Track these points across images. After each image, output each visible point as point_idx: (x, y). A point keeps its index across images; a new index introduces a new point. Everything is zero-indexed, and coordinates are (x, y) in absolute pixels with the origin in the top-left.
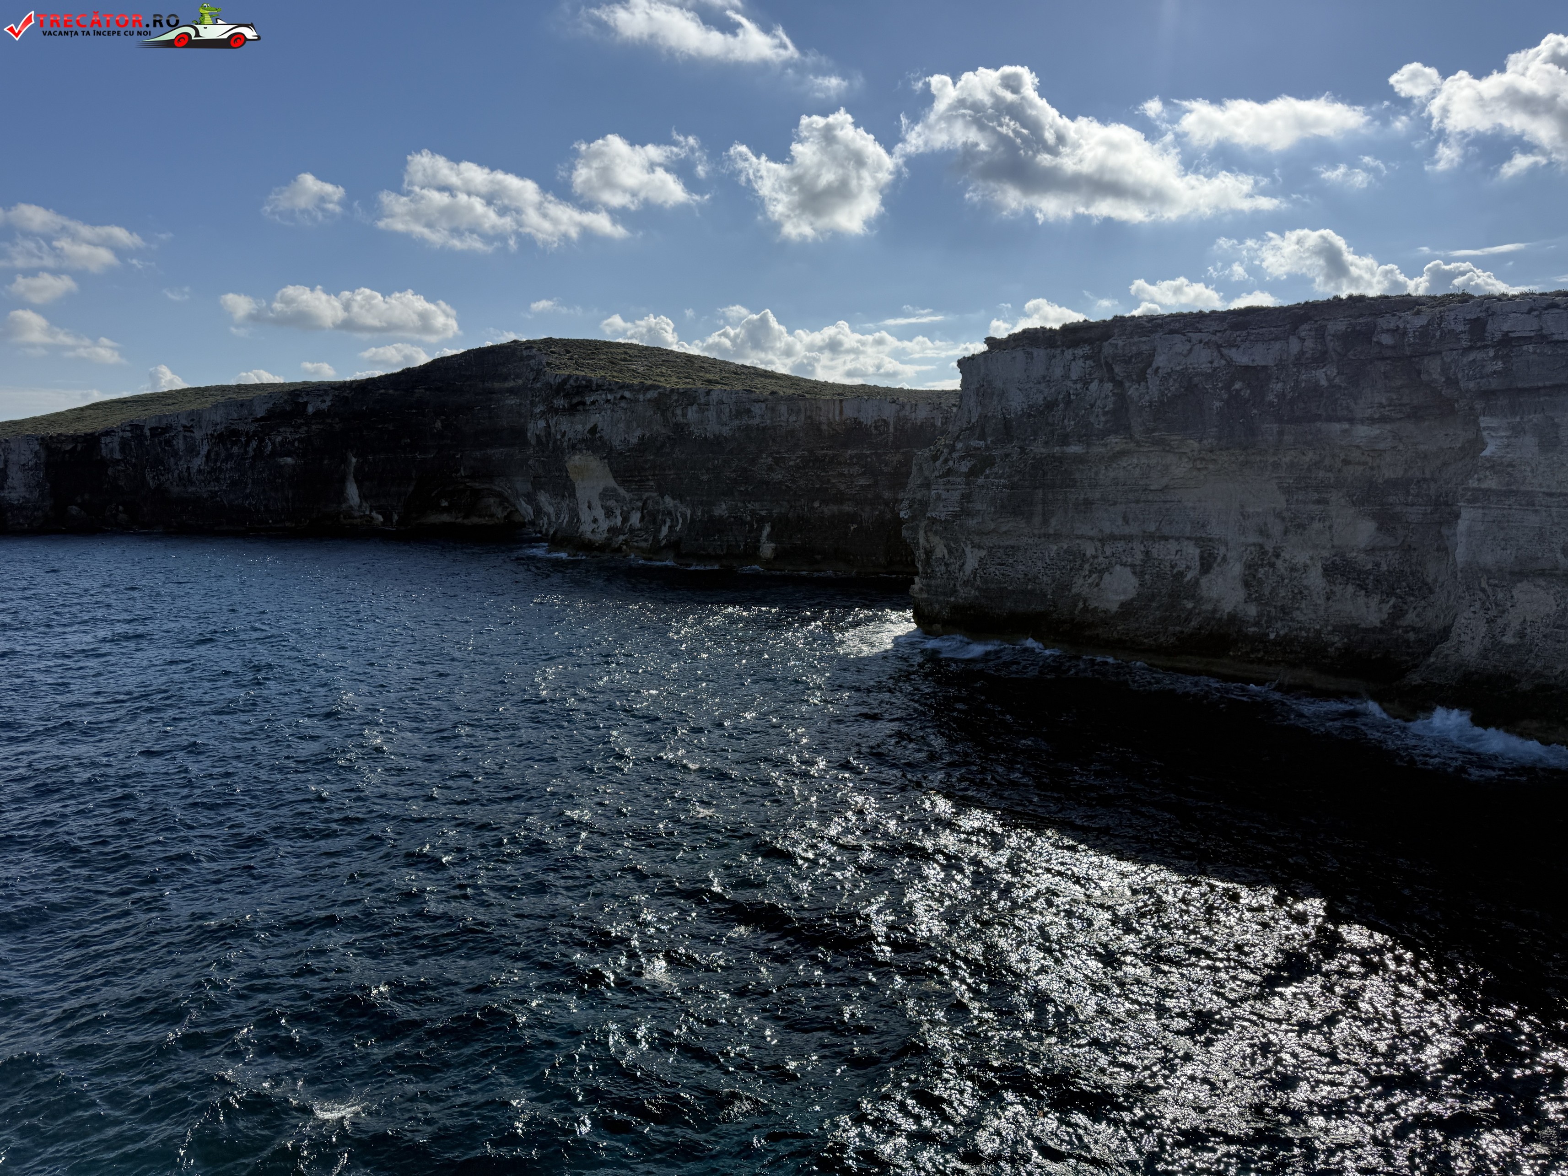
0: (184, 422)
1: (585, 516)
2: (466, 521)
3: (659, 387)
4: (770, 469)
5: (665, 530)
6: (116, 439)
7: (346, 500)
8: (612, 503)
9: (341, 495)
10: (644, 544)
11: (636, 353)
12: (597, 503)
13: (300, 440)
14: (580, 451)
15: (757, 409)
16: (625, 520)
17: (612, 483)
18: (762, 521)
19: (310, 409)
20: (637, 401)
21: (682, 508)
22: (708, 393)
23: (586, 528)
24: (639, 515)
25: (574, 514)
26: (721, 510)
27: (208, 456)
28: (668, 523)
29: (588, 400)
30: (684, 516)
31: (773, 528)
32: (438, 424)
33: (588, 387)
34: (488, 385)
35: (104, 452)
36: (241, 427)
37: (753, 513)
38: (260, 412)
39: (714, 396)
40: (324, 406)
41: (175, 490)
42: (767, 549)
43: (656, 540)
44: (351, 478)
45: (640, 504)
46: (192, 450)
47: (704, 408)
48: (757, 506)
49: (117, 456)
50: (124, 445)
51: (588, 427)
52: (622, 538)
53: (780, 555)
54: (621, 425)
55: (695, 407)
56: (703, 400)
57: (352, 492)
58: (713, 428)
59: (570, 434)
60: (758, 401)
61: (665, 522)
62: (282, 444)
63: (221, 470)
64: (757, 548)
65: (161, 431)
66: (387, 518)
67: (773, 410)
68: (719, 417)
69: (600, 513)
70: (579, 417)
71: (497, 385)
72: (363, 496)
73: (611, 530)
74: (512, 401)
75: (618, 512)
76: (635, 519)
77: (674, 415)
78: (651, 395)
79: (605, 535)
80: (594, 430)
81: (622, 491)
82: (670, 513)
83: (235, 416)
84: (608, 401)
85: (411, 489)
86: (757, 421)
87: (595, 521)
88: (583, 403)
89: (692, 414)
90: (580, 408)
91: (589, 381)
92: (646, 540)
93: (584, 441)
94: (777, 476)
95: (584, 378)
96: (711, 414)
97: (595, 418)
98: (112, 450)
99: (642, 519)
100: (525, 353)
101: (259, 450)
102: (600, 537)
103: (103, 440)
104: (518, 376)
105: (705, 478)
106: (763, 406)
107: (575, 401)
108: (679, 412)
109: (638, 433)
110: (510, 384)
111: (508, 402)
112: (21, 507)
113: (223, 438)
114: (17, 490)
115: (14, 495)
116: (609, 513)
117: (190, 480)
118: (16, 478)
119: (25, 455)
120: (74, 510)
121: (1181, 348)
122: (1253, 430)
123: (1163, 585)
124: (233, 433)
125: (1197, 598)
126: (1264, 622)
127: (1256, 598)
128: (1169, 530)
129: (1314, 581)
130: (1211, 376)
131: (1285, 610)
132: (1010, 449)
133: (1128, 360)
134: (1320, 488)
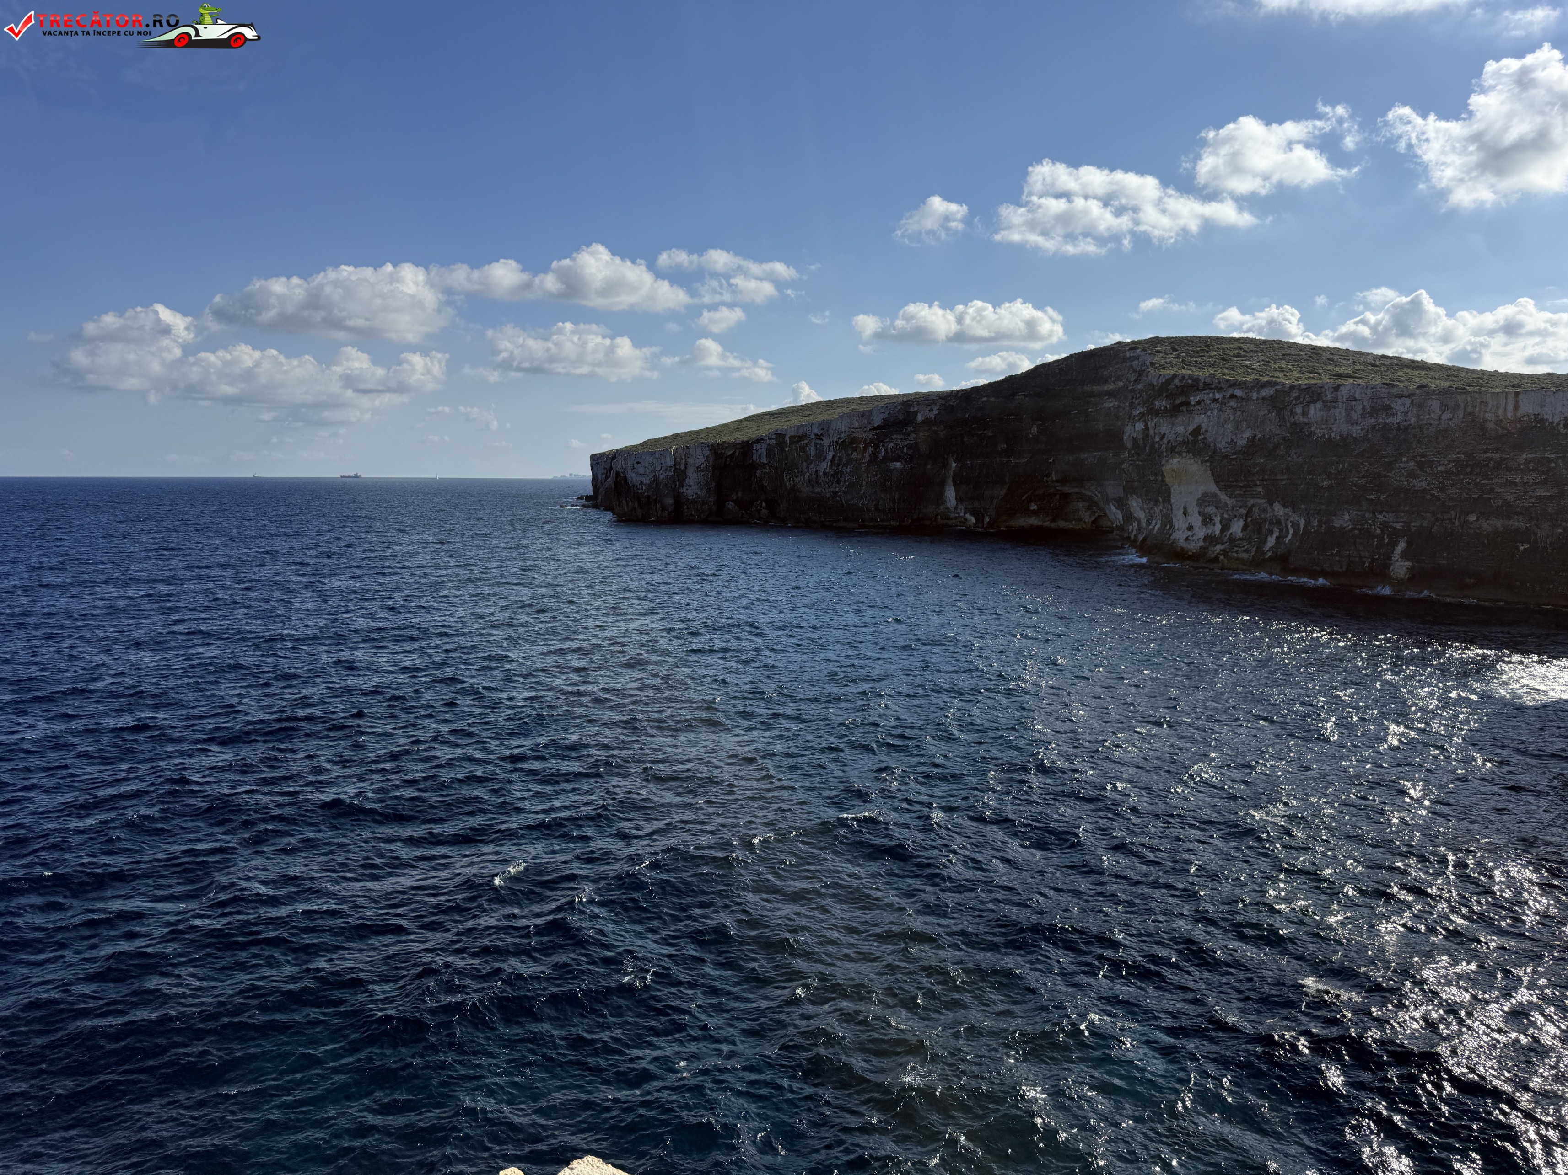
0: (816, 431)
1: (1179, 522)
2: (1053, 525)
3: (1276, 383)
4: (1412, 474)
5: (1271, 541)
6: (764, 446)
7: (944, 502)
8: (1211, 510)
9: (940, 499)
10: (1245, 556)
11: (1252, 348)
12: (1194, 510)
13: (909, 447)
14: (1180, 453)
15: (1399, 406)
16: (1225, 527)
17: (1213, 488)
18: (1395, 535)
19: (920, 418)
20: (1249, 399)
21: (1294, 517)
22: (1337, 388)
23: (1179, 536)
24: (1241, 523)
25: (1167, 520)
26: (1344, 520)
27: (832, 461)
28: (1276, 533)
29: (1193, 400)
30: (1295, 526)
31: (1409, 543)
32: (1035, 430)
33: (1194, 385)
34: (1088, 388)
35: (755, 457)
36: (861, 435)
37: (1384, 525)
38: (877, 421)
39: (1344, 392)
40: (932, 415)
41: (806, 490)
42: (1400, 568)
43: (1260, 551)
44: (950, 481)
45: (1243, 511)
46: (820, 456)
47: (1332, 404)
48: (1391, 517)
49: (764, 460)
50: (770, 450)
51: (1191, 428)
52: (1219, 547)
53: (1415, 578)
54: (1229, 426)
55: (1319, 405)
56: (1329, 397)
57: (950, 494)
58: (1340, 427)
59: (1171, 437)
60: (1400, 396)
61: (1271, 532)
62: (893, 450)
63: (841, 472)
64: (1387, 567)
65: (799, 438)
66: (979, 518)
67: (1421, 406)
68: (1348, 415)
69: (1196, 520)
70: (1181, 418)
71: (1096, 388)
72: (959, 499)
73: (1210, 539)
74: (1110, 404)
75: (1217, 520)
76: (1237, 528)
77: (1292, 413)
78: (1266, 392)
79: (1201, 543)
80: (1196, 432)
81: (1223, 497)
82: (1279, 522)
83: (856, 425)
84: (1215, 400)
85: (1003, 492)
86: (1398, 419)
87: (1190, 528)
88: (1188, 404)
89: (1315, 412)
90: (1184, 408)
91: (1196, 380)
92: (1247, 551)
93: (1184, 443)
94: (1420, 484)
95: (1191, 377)
96: (1339, 412)
97: (1200, 419)
98: (760, 455)
99: (1244, 529)
100: (1128, 354)
101: (874, 456)
102: (1194, 546)
103: (755, 446)
104: (1119, 378)
105: (1326, 484)
106: (1408, 402)
107: (1178, 401)
108: (1299, 410)
109: (1248, 434)
110: (1111, 387)
111: (1106, 405)
112: (694, 502)
113: (847, 444)
114: (693, 487)
115: (690, 492)
116: (1207, 520)
117: (817, 482)
118: (692, 477)
119: (699, 459)
120: (730, 505)
124: (854, 440)
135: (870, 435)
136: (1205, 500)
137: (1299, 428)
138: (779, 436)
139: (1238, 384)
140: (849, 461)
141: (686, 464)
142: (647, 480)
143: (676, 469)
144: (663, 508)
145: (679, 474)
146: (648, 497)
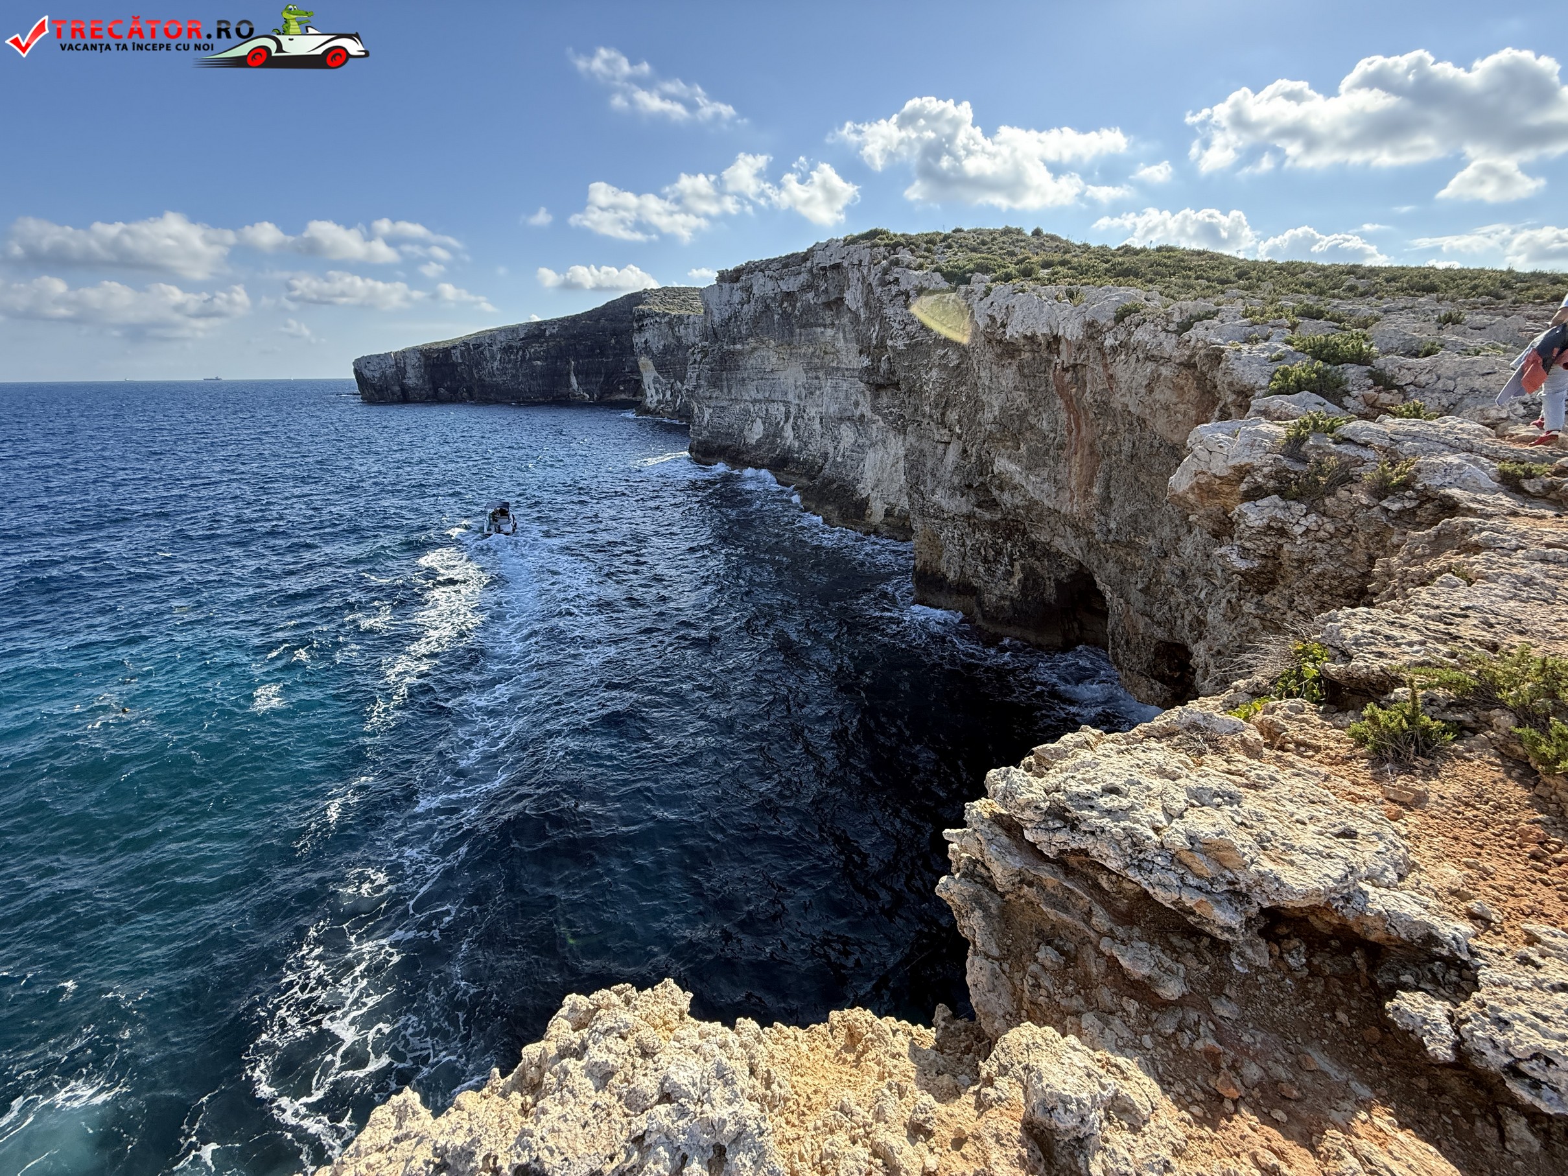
1: (648, 393)
7: (571, 386)
8: (657, 386)
10: (668, 410)
12: (652, 386)
13: (544, 351)
14: (643, 354)
16: (664, 395)
17: (656, 374)
19: (546, 335)
20: (662, 323)
23: (648, 401)
24: (668, 393)
27: (500, 359)
29: (645, 323)
36: (514, 345)
39: (691, 319)
40: (555, 332)
41: (487, 380)
43: (675, 408)
44: (572, 373)
45: (668, 386)
47: (686, 325)
50: (462, 353)
51: (645, 340)
52: (661, 406)
54: (657, 338)
55: (683, 327)
56: (686, 322)
58: (691, 339)
59: (639, 345)
61: (678, 397)
62: (535, 353)
63: (507, 368)
65: (477, 346)
66: (591, 396)
68: (694, 332)
69: (653, 392)
70: (642, 334)
72: (579, 384)
73: (658, 402)
75: (661, 391)
77: (676, 331)
78: (667, 319)
79: (655, 405)
81: (661, 378)
82: (680, 391)
84: (652, 324)
85: (604, 379)
87: (652, 396)
88: (643, 326)
89: (683, 331)
92: (670, 408)
93: (644, 348)
96: (690, 330)
97: (647, 334)
101: (524, 356)
103: (453, 351)
109: (663, 343)
112: (415, 389)
113: (507, 350)
114: (412, 379)
115: (410, 382)
116: (657, 392)
117: (493, 374)
118: (411, 372)
119: (413, 360)
120: (442, 390)
121: (761, 281)
122: (791, 333)
123: (772, 430)
124: (511, 347)
125: (782, 438)
126: (800, 452)
127: (797, 437)
128: (773, 397)
129: (817, 426)
130: (774, 299)
131: (806, 445)
132: (716, 347)
133: (748, 290)
134: (816, 369)
135: (519, 344)
136: (656, 380)
137: (679, 339)
138: (466, 344)
139: (657, 314)
140: (510, 361)
141: (405, 363)
142: (377, 375)
143: (397, 367)
144: (393, 394)
145: (401, 371)
146: (381, 386)
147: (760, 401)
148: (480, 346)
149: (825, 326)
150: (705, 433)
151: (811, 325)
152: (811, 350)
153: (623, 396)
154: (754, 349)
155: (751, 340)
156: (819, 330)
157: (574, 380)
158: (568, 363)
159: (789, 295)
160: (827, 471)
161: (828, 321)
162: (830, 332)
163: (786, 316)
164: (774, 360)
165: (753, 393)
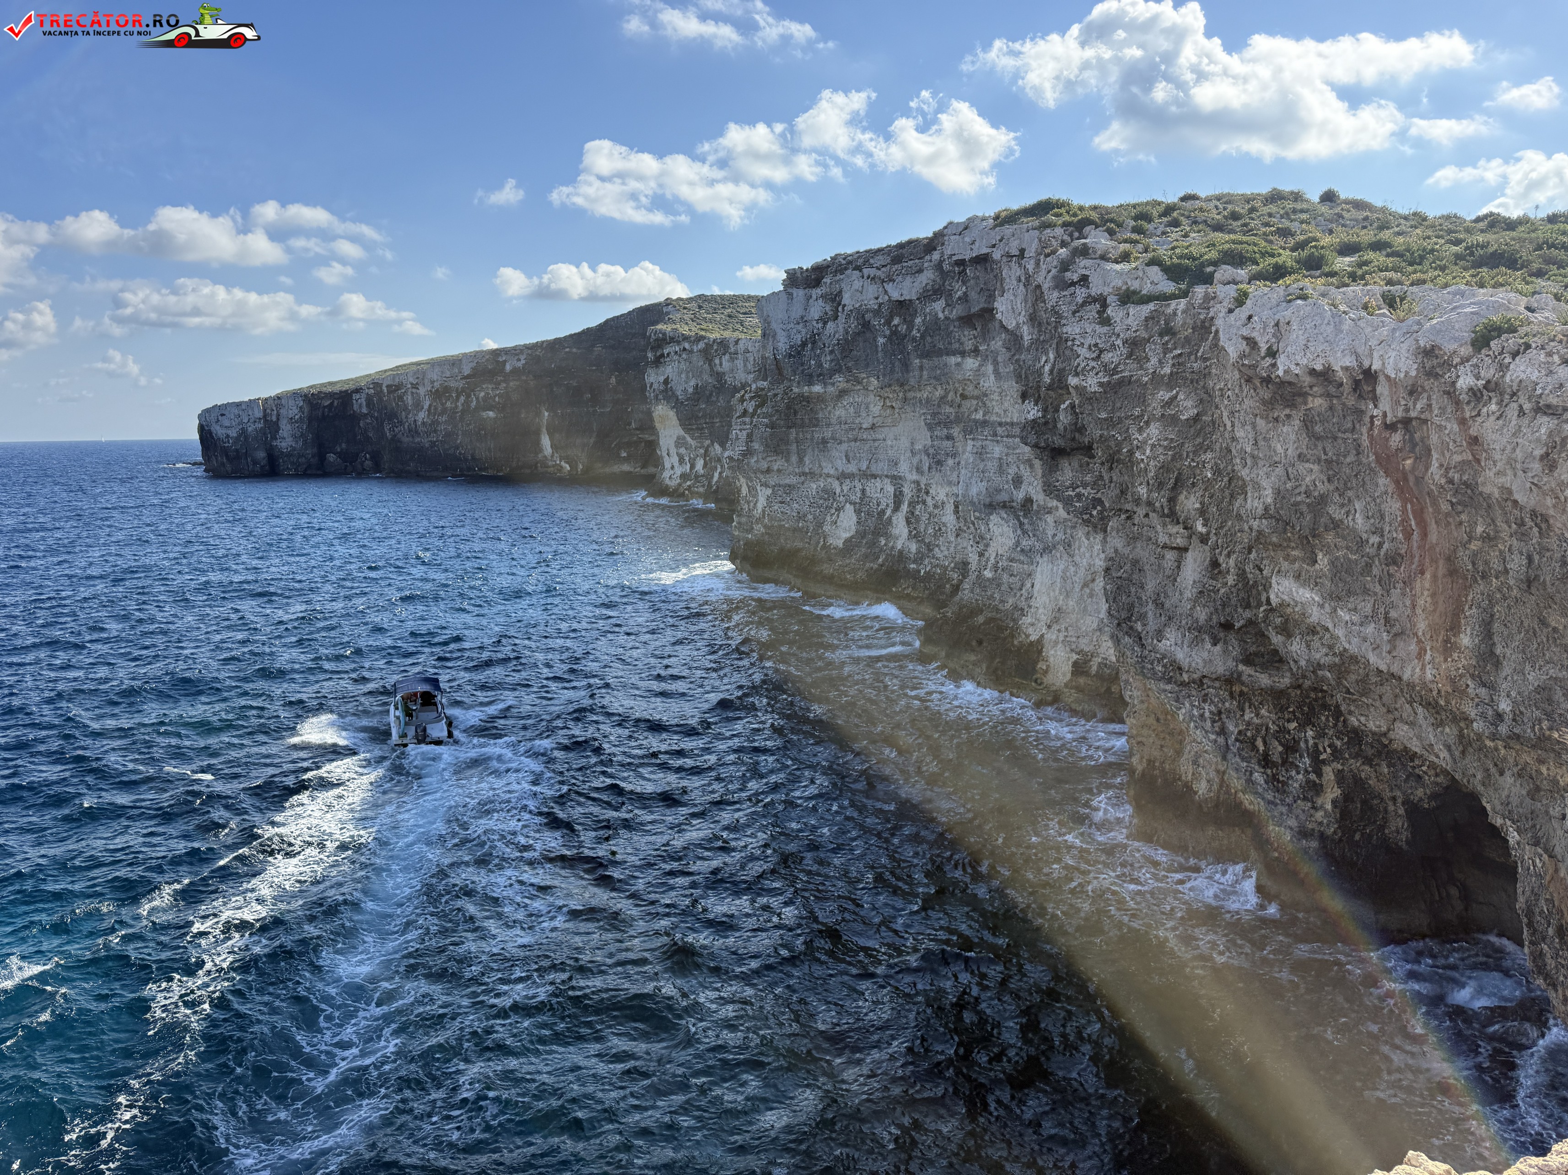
0: (411, 380)
1: (666, 463)
3: (705, 338)
5: (716, 475)
6: (364, 396)
7: (541, 450)
8: (682, 451)
9: (537, 447)
10: (699, 491)
12: (673, 451)
13: (500, 396)
14: (660, 401)
16: (692, 467)
17: (682, 433)
19: (508, 368)
20: (693, 351)
22: (737, 342)
23: (665, 476)
24: (700, 462)
25: (659, 462)
27: (429, 410)
29: (666, 352)
32: (613, 380)
33: (664, 339)
35: (356, 407)
36: (453, 384)
38: (467, 371)
39: (741, 345)
40: (520, 364)
41: (405, 440)
43: (710, 485)
44: (544, 430)
45: (702, 451)
49: (365, 410)
50: (369, 400)
51: (665, 377)
52: (687, 483)
54: (683, 376)
58: (741, 376)
59: (656, 386)
61: (716, 469)
62: (485, 399)
63: (438, 423)
65: (394, 388)
66: (573, 465)
68: (745, 366)
69: (675, 460)
70: (660, 369)
72: (554, 447)
73: (684, 477)
75: (687, 459)
76: (700, 465)
77: (715, 364)
78: (701, 345)
79: (679, 480)
80: (666, 381)
81: (689, 439)
82: (719, 460)
83: (448, 374)
84: (676, 352)
85: (592, 440)
88: (662, 355)
89: (726, 363)
90: (662, 360)
91: (664, 334)
93: (662, 391)
95: (661, 331)
97: (669, 369)
98: (360, 406)
99: (705, 467)
101: (467, 405)
103: (355, 396)
107: (659, 354)
108: (718, 361)
109: (693, 383)
112: (289, 455)
113: (440, 394)
114: (287, 439)
115: (284, 444)
116: (681, 461)
117: (417, 432)
118: (286, 429)
119: (292, 410)
120: (331, 457)
121: (857, 284)
122: (906, 366)
123: (871, 523)
124: (447, 389)
125: (888, 536)
126: (919, 559)
127: (915, 535)
128: (875, 469)
129: (949, 518)
130: (877, 313)
131: (930, 547)
132: (780, 390)
133: (835, 299)
134: (947, 424)
135: (461, 384)
136: (680, 443)
137: (720, 376)
138: (377, 385)
139: (686, 338)
140: (444, 411)
141: (278, 415)
142: (233, 433)
143: (266, 421)
144: (255, 462)
145: (270, 425)
146: (237, 451)
147: (851, 476)
148: (398, 387)
149: (963, 354)
150: (759, 529)
151: (940, 353)
152: (939, 393)
153: (626, 467)
154: (843, 393)
155: (839, 378)
156: (953, 360)
157: (546, 442)
158: (539, 414)
159: (902, 307)
160: (966, 594)
161: (969, 345)
162: (971, 363)
163: (896, 338)
164: (876, 409)
165: (841, 465)
